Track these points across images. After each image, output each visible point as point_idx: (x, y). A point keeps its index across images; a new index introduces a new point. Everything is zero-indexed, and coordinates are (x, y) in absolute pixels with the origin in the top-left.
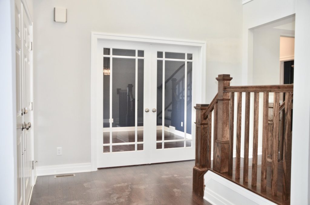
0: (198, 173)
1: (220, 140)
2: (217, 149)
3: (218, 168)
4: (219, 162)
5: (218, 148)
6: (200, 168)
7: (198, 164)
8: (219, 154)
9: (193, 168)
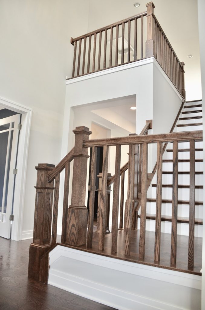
0: (38, 252)
1: (76, 205)
2: (71, 216)
3: (73, 241)
4: (75, 232)
5: (73, 215)
6: (40, 244)
7: (38, 240)
8: (75, 223)
9: (30, 245)
